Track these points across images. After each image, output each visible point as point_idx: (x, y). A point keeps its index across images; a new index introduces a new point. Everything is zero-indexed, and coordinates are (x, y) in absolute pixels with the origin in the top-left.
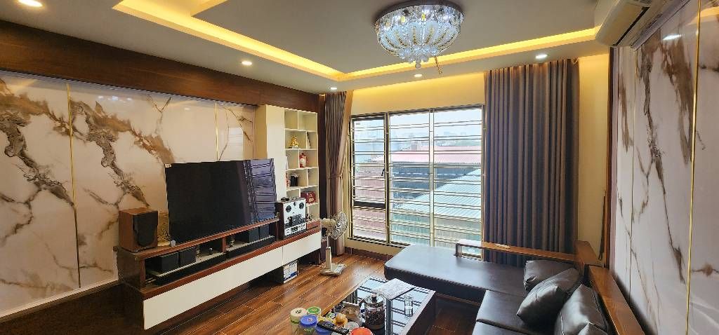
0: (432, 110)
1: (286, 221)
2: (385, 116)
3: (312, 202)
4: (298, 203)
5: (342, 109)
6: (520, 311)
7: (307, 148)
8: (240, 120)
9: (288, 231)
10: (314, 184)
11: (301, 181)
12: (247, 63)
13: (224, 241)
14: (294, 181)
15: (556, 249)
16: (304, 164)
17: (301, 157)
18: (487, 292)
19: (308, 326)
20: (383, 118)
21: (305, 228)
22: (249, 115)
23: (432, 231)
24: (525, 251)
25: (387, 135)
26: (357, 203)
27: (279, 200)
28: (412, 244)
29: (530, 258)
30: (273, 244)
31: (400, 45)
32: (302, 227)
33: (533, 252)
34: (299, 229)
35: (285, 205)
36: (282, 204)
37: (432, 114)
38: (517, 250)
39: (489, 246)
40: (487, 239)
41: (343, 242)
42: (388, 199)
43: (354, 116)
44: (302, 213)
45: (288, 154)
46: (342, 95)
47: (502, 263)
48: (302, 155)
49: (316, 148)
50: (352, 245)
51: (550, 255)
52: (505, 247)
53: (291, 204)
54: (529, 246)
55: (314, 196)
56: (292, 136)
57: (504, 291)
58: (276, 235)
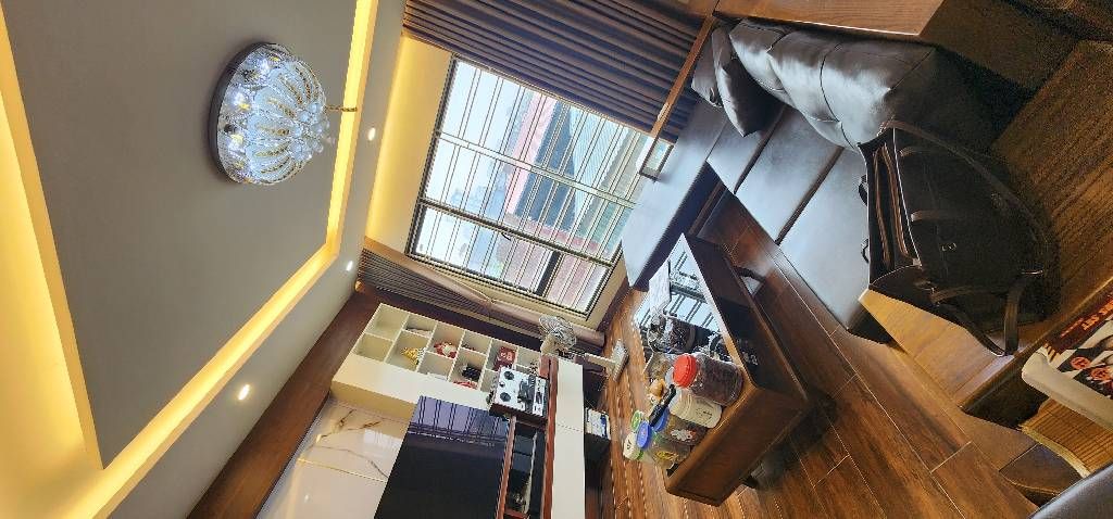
0: (437, 133)
1: (521, 407)
2: (422, 204)
3: (514, 357)
4: (502, 379)
5: (389, 263)
6: (740, 131)
7: (429, 336)
8: (341, 427)
9: (538, 409)
10: (488, 343)
11: (475, 363)
12: (244, 392)
13: (512, 513)
14: (472, 373)
15: (691, 40)
16: (452, 349)
17: (440, 352)
18: (709, 160)
19: (649, 439)
20: (424, 209)
21: (544, 381)
22: (339, 411)
23: (614, 200)
24: (680, 82)
25: (453, 211)
26: (540, 291)
27: (486, 407)
28: (621, 238)
29: (689, 80)
30: (547, 437)
31: (283, 157)
32: (541, 386)
33: (685, 72)
34: (542, 391)
35: (498, 400)
36: (495, 406)
37: (442, 136)
38: (676, 92)
39: (657, 127)
40: (648, 128)
41: (587, 331)
42: (547, 244)
43: (407, 250)
44: (520, 377)
45: (423, 371)
46: (367, 256)
47: (686, 119)
48: (437, 346)
49: (435, 323)
50: (596, 319)
51: (695, 50)
52: (666, 108)
53: (500, 391)
54: (676, 74)
55: (506, 350)
56: (401, 353)
57: (716, 138)
58: (535, 428)
